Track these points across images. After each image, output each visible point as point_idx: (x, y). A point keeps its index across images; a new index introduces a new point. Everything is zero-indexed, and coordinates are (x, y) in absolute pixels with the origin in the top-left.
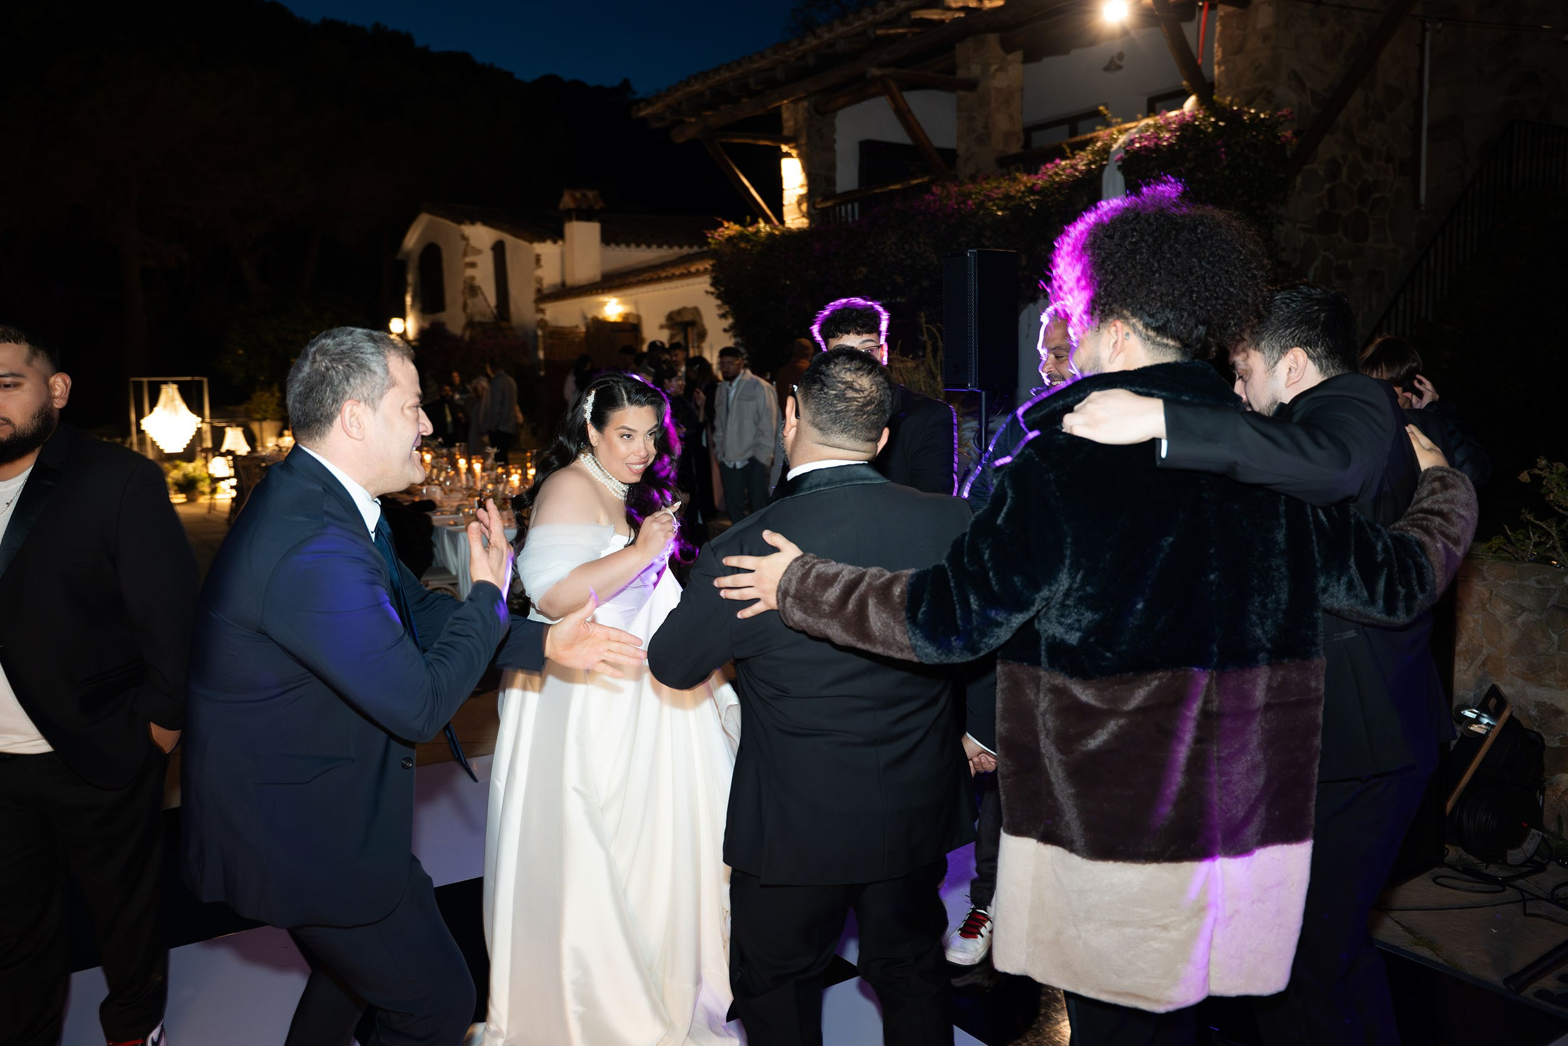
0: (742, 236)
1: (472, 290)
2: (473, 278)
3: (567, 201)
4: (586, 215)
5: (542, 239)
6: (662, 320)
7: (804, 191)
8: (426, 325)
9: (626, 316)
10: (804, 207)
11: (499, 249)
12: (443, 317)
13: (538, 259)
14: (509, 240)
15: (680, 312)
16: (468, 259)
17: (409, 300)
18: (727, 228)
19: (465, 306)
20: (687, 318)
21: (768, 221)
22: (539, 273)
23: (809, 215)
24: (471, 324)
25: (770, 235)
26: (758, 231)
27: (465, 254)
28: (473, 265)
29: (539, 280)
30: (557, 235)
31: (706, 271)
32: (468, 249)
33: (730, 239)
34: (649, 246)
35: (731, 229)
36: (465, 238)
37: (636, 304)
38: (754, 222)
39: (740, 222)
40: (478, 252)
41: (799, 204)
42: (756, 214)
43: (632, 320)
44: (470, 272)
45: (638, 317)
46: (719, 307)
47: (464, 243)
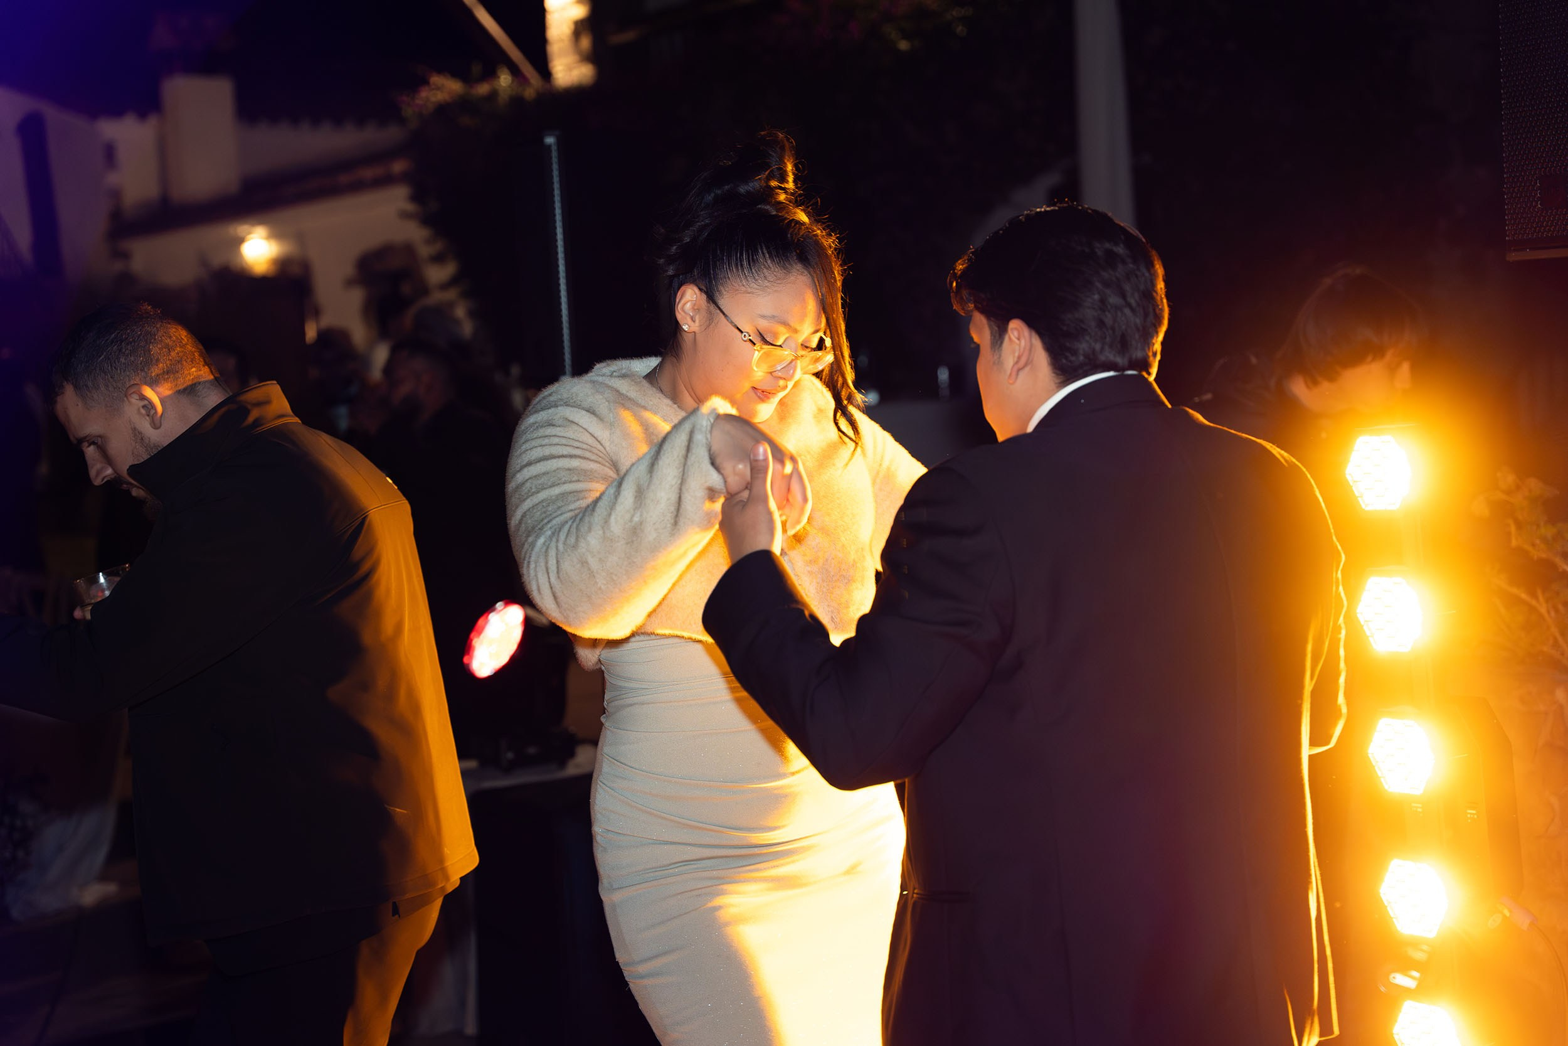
0: (463, 104)
4: (202, 64)
5: (116, 111)
6: (348, 269)
9: (284, 263)
10: (586, 42)
11: (32, 133)
13: (110, 153)
14: (52, 114)
15: (378, 253)
18: (438, 88)
20: (394, 260)
21: (514, 73)
22: (113, 179)
23: (594, 57)
25: (517, 101)
26: (496, 92)
29: (116, 194)
31: (403, 176)
33: (442, 109)
35: (444, 88)
37: (299, 238)
38: (490, 74)
39: (461, 74)
41: (576, 37)
42: (494, 57)
43: (297, 271)
45: (309, 265)
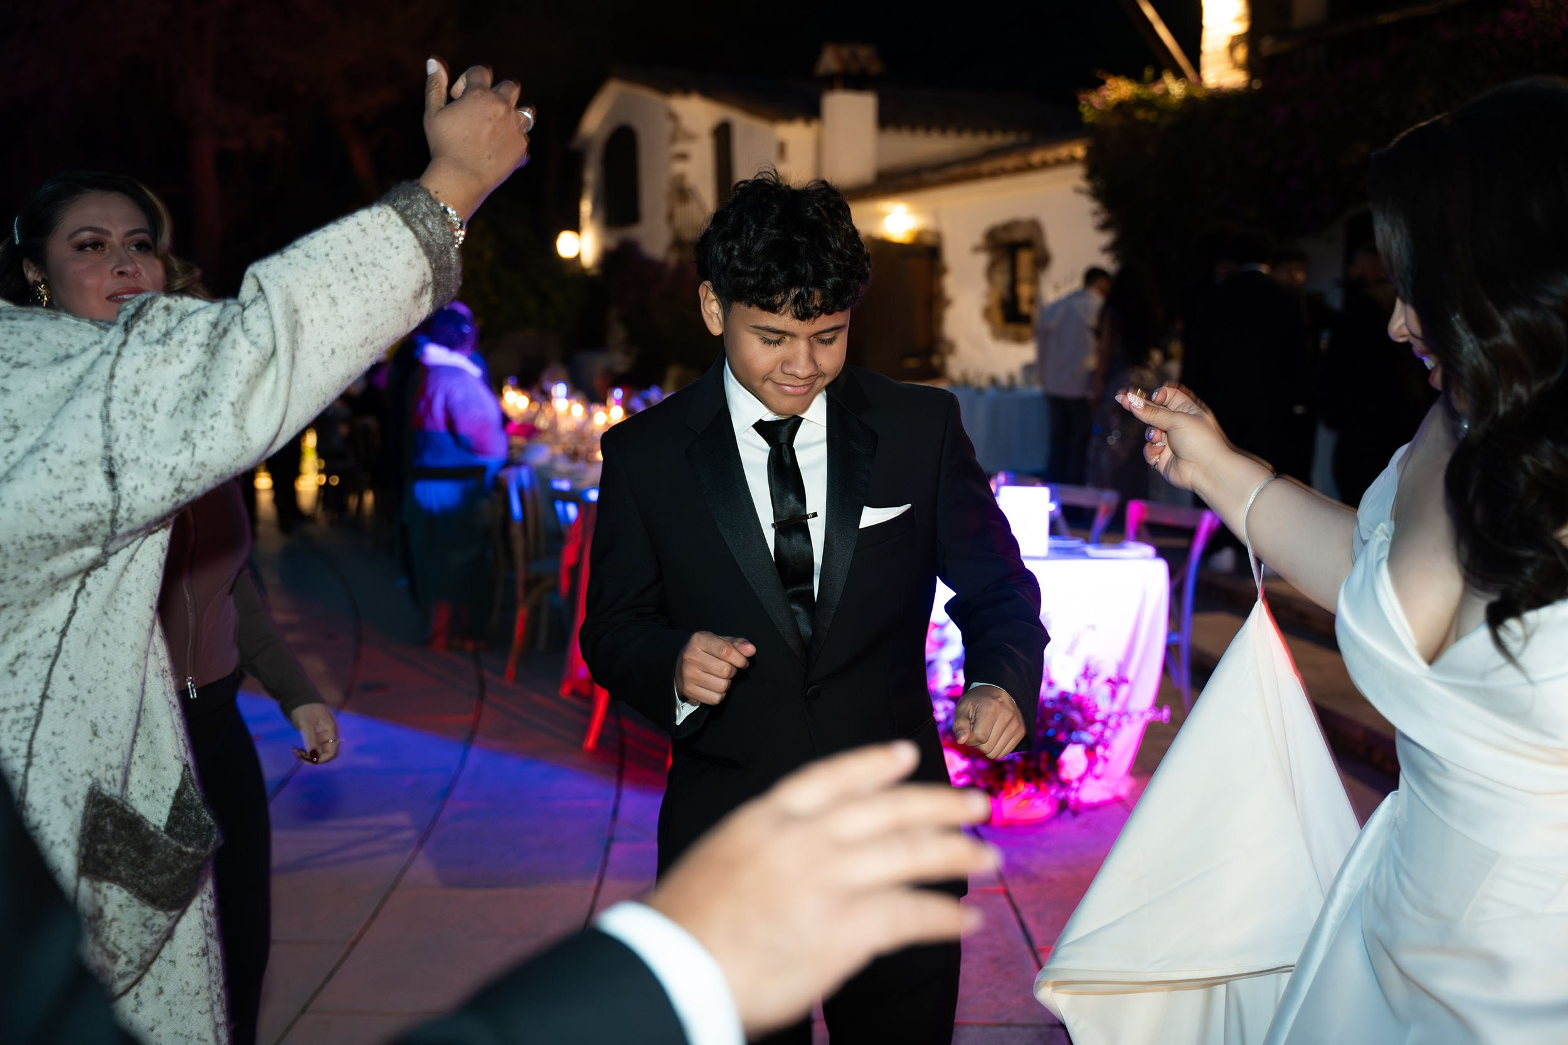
0: (1138, 102)
1: (682, 192)
2: (681, 177)
3: (829, 61)
4: (854, 82)
5: (789, 118)
6: (977, 238)
7: (1241, 27)
8: (612, 243)
9: (919, 235)
10: (1241, 53)
11: (723, 135)
12: (636, 233)
13: (782, 148)
14: (741, 121)
15: (1008, 227)
16: (679, 147)
17: (586, 207)
18: (1114, 88)
19: (671, 217)
20: (1019, 235)
21: (1179, 74)
23: (1252, 66)
24: (678, 243)
26: (1167, 93)
27: (674, 139)
28: (683, 157)
30: (811, 111)
31: (1072, 160)
32: (678, 133)
33: (1121, 106)
34: (944, 130)
35: (1119, 89)
36: (673, 117)
37: (936, 214)
38: (1157, 77)
39: (1134, 75)
40: (691, 137)
41: (1232, 48)
42: (1163, 63)
43: (929, 240)
44: (679, 167)
45: (938, 236)
46: (1095, 213)
47: (668, 126)
